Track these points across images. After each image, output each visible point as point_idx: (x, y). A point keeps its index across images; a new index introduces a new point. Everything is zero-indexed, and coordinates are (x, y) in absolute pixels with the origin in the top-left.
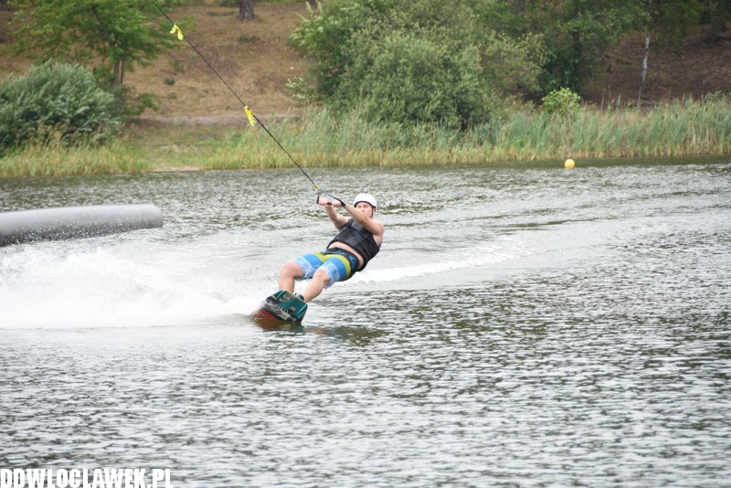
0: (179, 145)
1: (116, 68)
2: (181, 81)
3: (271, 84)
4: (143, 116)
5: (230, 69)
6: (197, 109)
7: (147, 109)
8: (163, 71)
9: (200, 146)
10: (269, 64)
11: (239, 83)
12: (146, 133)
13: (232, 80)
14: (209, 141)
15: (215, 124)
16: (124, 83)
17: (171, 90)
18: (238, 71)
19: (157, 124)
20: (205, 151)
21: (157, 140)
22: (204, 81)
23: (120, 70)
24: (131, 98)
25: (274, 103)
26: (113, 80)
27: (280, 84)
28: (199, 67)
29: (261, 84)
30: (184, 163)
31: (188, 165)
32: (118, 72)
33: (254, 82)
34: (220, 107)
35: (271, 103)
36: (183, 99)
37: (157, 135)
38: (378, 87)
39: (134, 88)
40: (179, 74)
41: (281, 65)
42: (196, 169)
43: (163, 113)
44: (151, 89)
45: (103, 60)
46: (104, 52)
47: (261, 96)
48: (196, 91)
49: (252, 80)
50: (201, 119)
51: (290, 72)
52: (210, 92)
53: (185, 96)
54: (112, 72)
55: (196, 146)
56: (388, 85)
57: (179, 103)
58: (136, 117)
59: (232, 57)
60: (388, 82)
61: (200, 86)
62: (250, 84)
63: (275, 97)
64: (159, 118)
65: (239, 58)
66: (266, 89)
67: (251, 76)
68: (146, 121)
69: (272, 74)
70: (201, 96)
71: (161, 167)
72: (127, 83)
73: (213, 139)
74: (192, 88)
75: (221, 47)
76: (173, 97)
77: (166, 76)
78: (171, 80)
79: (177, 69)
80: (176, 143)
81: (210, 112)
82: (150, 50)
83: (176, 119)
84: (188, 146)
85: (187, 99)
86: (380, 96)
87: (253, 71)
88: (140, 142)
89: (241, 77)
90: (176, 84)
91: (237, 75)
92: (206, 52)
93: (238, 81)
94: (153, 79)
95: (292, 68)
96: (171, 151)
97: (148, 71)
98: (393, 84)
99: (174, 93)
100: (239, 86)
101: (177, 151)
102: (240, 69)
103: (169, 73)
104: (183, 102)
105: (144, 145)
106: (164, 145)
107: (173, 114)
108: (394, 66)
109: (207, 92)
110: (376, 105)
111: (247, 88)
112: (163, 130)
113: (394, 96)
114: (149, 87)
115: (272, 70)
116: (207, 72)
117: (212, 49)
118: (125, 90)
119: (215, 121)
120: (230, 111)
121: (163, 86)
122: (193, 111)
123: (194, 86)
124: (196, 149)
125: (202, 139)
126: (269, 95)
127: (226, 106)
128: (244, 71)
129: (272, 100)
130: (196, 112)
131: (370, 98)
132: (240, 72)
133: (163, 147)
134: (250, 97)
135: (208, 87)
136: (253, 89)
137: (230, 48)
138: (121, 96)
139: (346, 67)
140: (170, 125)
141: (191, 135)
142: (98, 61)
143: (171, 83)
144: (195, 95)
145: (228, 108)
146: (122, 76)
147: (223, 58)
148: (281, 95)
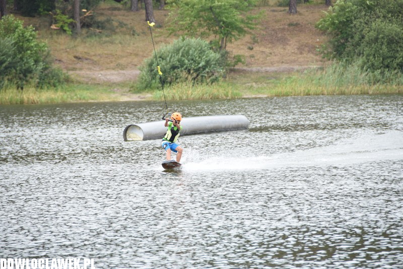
0: (256, 83)
1: (223, 41)
2: (256, 48)
3: (306, 49)
4: (237, 67)
5: (283, 41)
6: (265, 63)
7: (239, 63)
8: (247, 42)
9: (268, 83)
10: (305, 38)
11: (289, 49)
12: (238, 76)
13: (284, 47)
14: (272, 81)
15: (276, 71)
16: (227, 49)
17: (252, 53)
18: (288, 42)
19: (244, 71)
20: (270, 86)
21: (244, 80)
22: (269, 48)
23: (224, 42)
24: (229, 57)
25: (308, 59)
26: (221, 48)
27: (312, 49)
28: (266, 40)
29: (301, 49)
30: (259, 92)
31: (261, 94)
32: (223, 43)
33: (297, 48)
34: (278, 62)
35: (306, 60)
36: (258, 58)
37: (244, 78)
38: (367, 50)
39: (232, 52)
40: (256, 44)
41: (312, 39)
42: (266, 96)
43: (247, 65)
44: (241, 52)
45: (216, 37)
46: (215, 32)
47: (301, 56)
48: (265, 54)
49: (296, 47)
50: (268, 68)
51: (317, 42)
52: (273, 54)
53: (259, 56)
54: (220, 43)
55: (265, 83)
56: (373, 49)
57: (255, 60)
58: (233, 68)
59: (284, 34)
60: (372, 48)
61: (267, 50)
62: (294, 49)
63: (308, 56)
64: (245, 68)
65: (288, 35)
66: (303, 52)
67: (295, 45)
68: (238, 70)
69: (307, 43)
70: (267, 56)
71: (247, 95)
72: (228, 49)
73: (275, 79)
74: (262, 52)
75: (279, 29)
76: (252, 56)
77: (249, 45)
78: (251, 47)
79: (255, 41)
80: (254, 82)
81: (272, 64)
82: (241, 31)
83: (254, 69)
84: (261, 83)
85: (260, 57)
86: (368, 55)
87: (296, 42)
88: (235, 81)
89: (290, 45)
90: (254, 49)
91: (287, 44)
92: (270, 32)
93: (288, 47)
94: (242, 47)
95: (318, 40)
96: (252, 86)
97: (238, 42)
98: (376, 49)
99: (253, 55)
100: (288, 50)
101: (255, 86)
102: (289, 41)
103: (250, 43)
104: (258, 59)
105: (237, 83)
106: (248, 83)
107: (253, 66)
108: (376, 39)
109: (271, 53)
110: (366, 61)
111: (293, 51)
112: (247, 75)
113: (376, 55)
114: (239, 52)
115: (306, 41)
116: (271, 42)
117: (274, 30)
118: (227, 53)
119: (276, 69)
120: (284, 64)
121: (247, 50)
122: (263, 64)
123: (264, 50)
124: (265, 85)
125: (269, 80)
126: (305, 55)
127: (281, 61)
128: (291, 42)
129: (307, 58)
130: (265, 65)
131: (363, 56)
132: (290, 43)
133: (247, 84)
134: (295, 56)
135: (271, 51)
136: (296, 52)
137: (284, 29)
138: (225, 56)
139: (349, 39)
140: (251, 72)
141: (263, 77)
142: (212, 37)
143: (251, 49)
144: (264, 55)
145: (283, 62)
146: (226, 45)
147: (280, 35)
148: (312, 55)
